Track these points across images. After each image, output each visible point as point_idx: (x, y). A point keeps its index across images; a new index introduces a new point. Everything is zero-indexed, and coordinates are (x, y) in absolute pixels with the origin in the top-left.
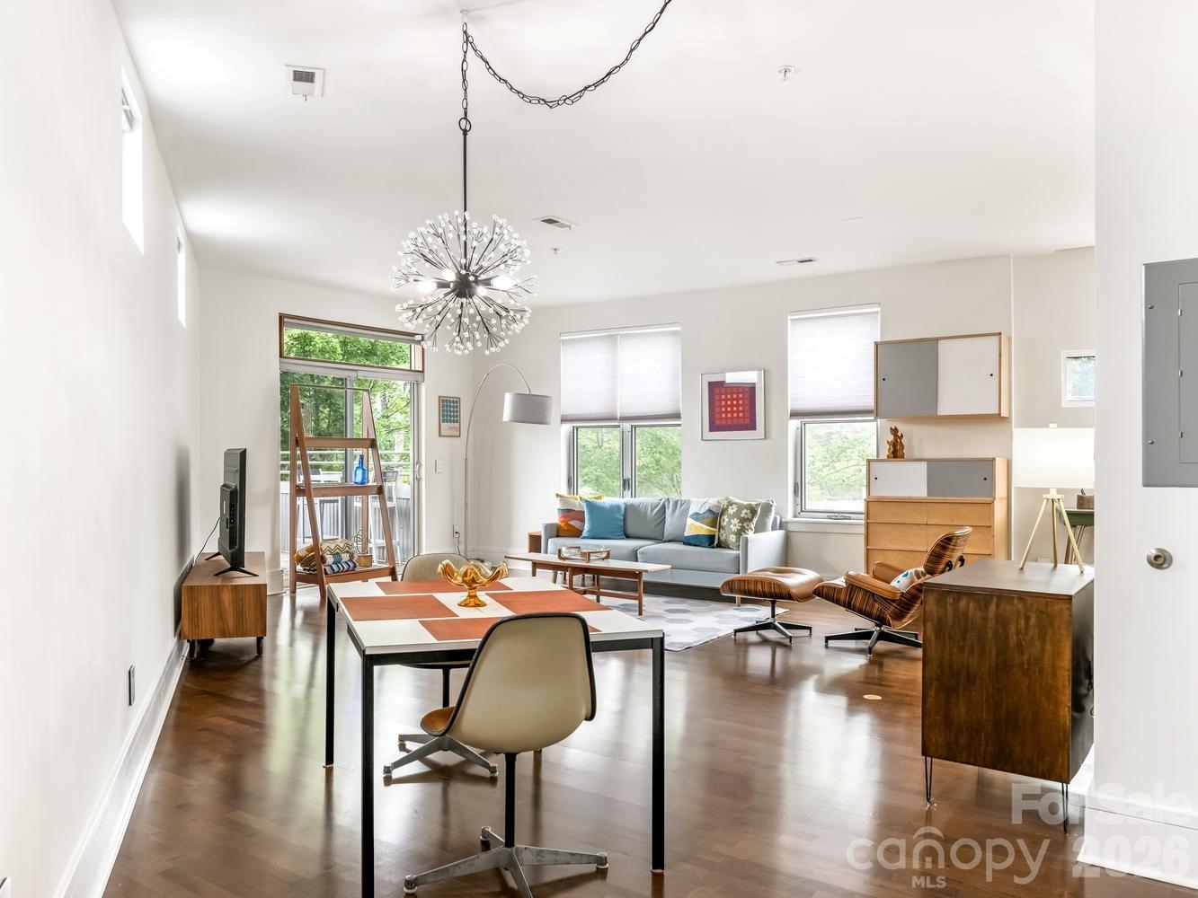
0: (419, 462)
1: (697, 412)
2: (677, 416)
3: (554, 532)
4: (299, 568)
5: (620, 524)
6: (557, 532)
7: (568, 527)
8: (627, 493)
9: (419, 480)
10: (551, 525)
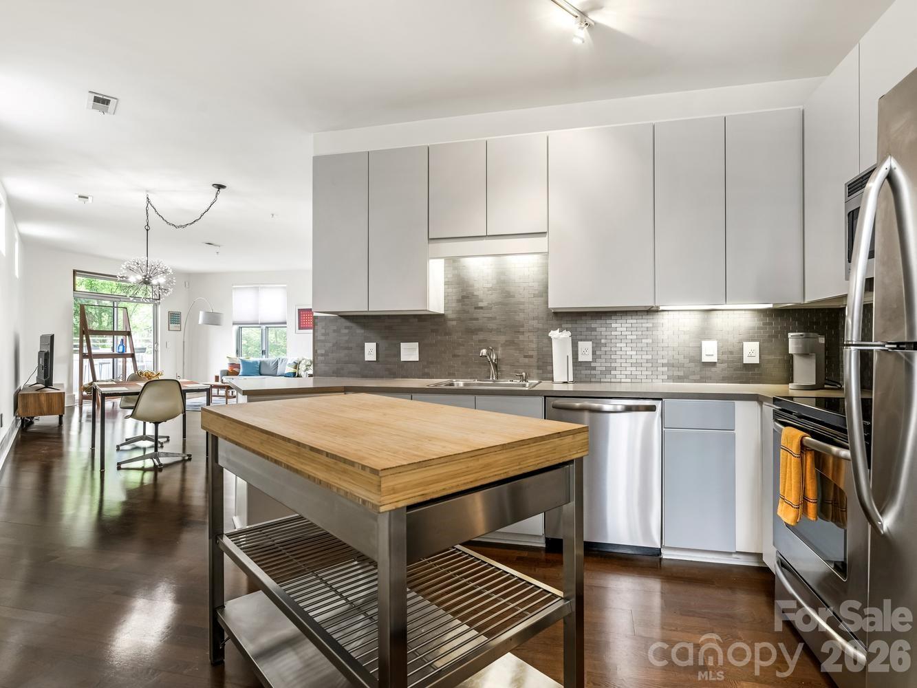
0: (157, 343)
1: (293, 320)
2: (285, 323)
3: (226, 373)
4: (85, 393)
5: (258, 370)
6: (227, 373)
7: (233, 371)
8: (264, 356)
9: (157, 351)
10: (225, 370)
